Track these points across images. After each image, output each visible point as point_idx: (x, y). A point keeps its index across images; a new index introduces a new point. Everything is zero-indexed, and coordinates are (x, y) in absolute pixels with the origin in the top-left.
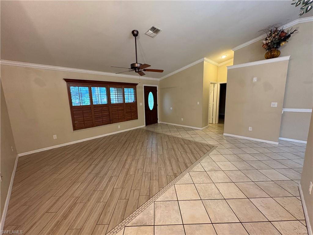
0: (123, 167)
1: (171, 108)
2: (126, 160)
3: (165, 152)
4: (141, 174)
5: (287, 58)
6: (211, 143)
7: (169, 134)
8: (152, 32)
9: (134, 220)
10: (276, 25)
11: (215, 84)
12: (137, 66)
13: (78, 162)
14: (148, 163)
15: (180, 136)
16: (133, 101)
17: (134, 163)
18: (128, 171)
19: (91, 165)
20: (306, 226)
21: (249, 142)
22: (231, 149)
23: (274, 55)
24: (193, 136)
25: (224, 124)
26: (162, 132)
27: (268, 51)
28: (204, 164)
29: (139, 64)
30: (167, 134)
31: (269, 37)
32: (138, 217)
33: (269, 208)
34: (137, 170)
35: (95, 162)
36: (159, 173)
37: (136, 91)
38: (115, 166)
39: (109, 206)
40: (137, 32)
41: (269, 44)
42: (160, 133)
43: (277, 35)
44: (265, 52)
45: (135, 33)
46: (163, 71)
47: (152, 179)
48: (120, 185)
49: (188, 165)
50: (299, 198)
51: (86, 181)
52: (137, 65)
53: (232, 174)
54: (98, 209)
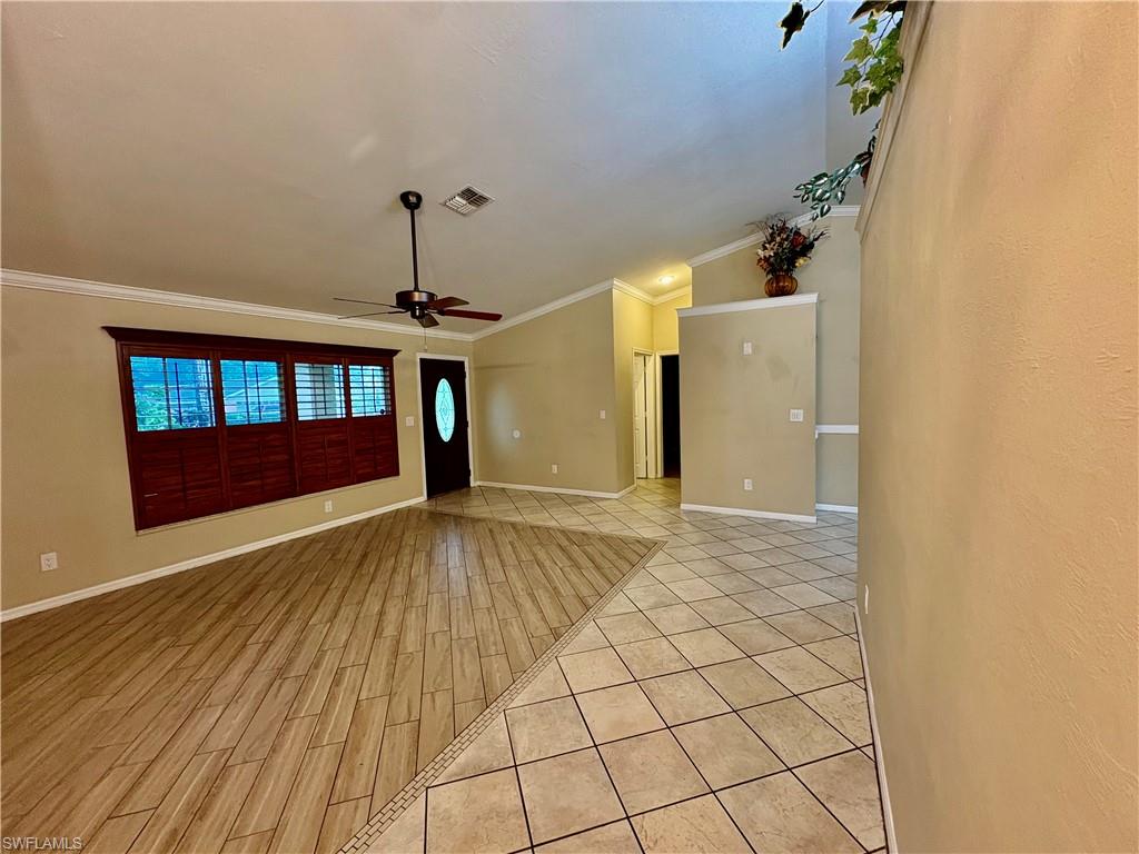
0: (378, 633)
1: (517, 434)
2: (382, 613)
3: (513, 574)
4: (446, 646)
5: (812, 298)
6: (647, 533)
7: (517, 518)
8: (464, 202)
9: (452, 768)
10: (782, 214)
11: (647, 358)
12: (417, 299)
13: (180, 643)
14: (461, 613)
15: (553, 524)
16: (382, 411)
17: (412, 617)
18: (398, 642)
19: (244, 646)
20: (866, 690)
21: (746, 522)
22: (702, 546)
23: (784, 287)
24: (593, 519)
25: (680, 477)
26: (490, 516)
27: (770, 276)
28: (636, 591)
29: (424, 294)
30: (507, 518)
31: (769, 243)
32: (462, 759)
33: (794, 669)
34: (429, 637)
35: (256, 635)
36: (505, 633)
37: (392, 376)
38: (344, 638)
39: (358, 750)
40: (419, 198)
41: (772, 259)
42: (484, 520)
43: (786, 239)
44: (764, 278)
45: (413, 199)
46: (501, 316)
47: (483, 653)
48: (379, 687)
49: (590, 601)
50: (854, 636)
51: (244, 698)
52: (417, 297)
53: (710, 608)
54: (321, 765)
